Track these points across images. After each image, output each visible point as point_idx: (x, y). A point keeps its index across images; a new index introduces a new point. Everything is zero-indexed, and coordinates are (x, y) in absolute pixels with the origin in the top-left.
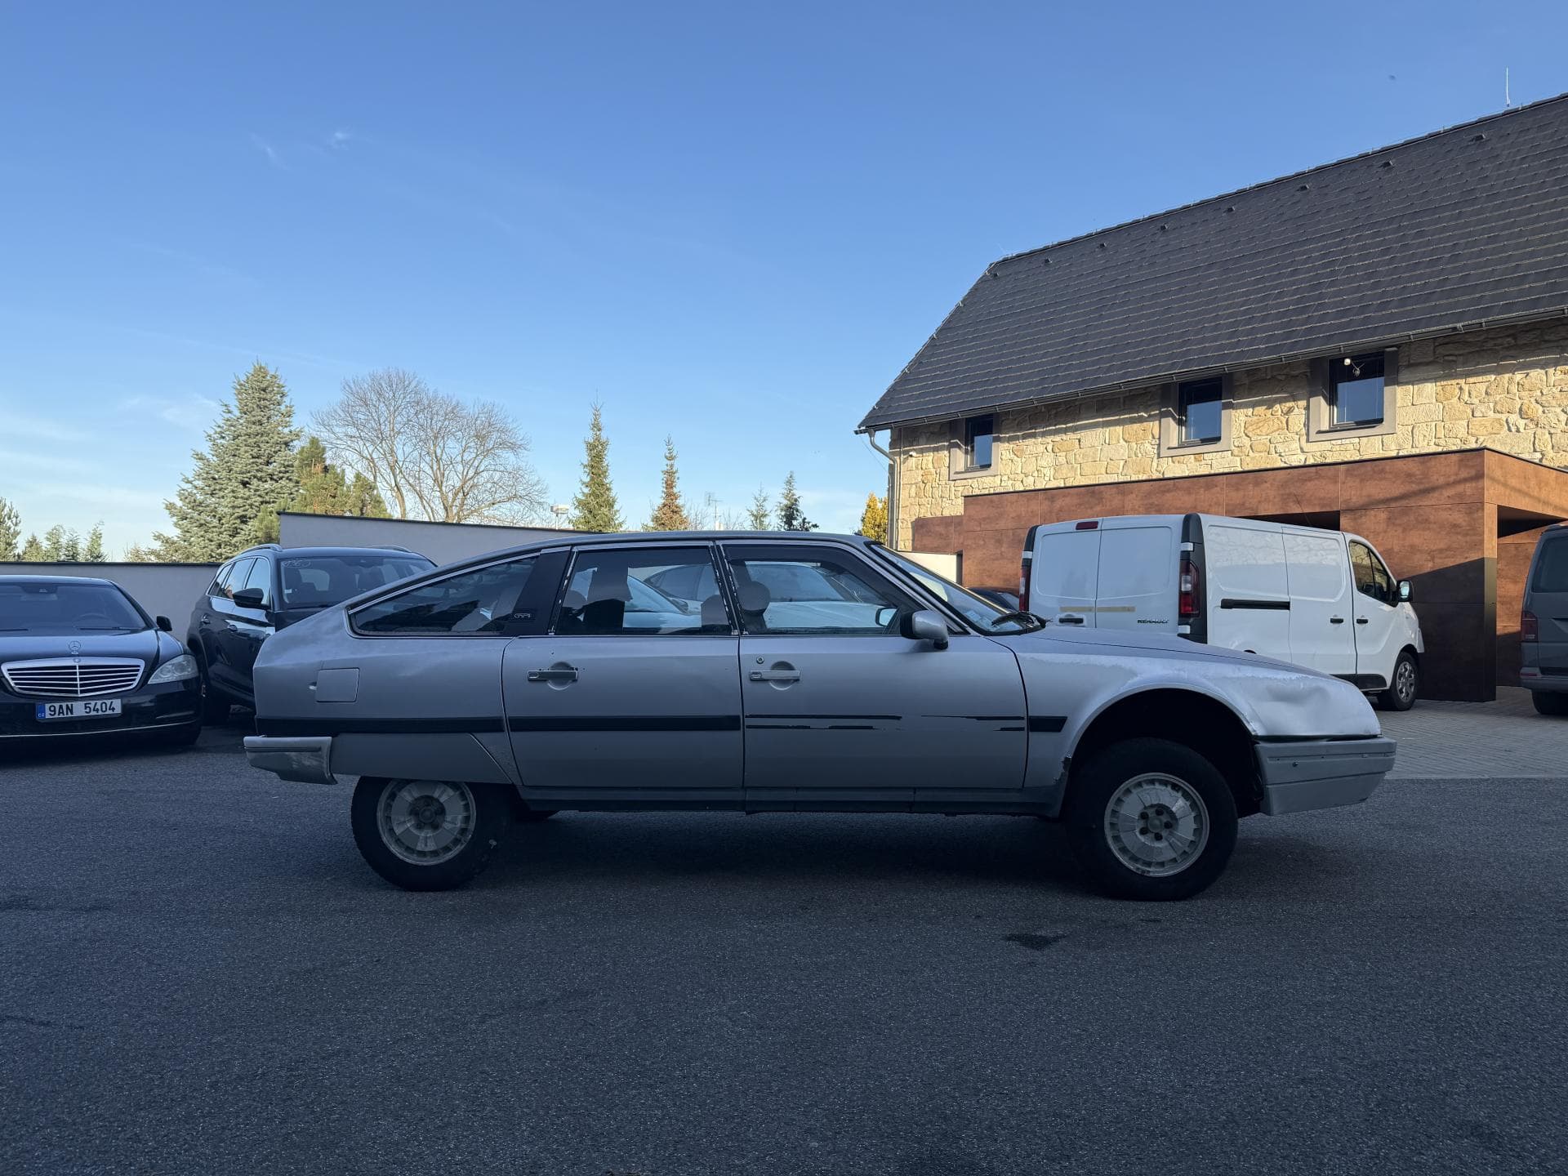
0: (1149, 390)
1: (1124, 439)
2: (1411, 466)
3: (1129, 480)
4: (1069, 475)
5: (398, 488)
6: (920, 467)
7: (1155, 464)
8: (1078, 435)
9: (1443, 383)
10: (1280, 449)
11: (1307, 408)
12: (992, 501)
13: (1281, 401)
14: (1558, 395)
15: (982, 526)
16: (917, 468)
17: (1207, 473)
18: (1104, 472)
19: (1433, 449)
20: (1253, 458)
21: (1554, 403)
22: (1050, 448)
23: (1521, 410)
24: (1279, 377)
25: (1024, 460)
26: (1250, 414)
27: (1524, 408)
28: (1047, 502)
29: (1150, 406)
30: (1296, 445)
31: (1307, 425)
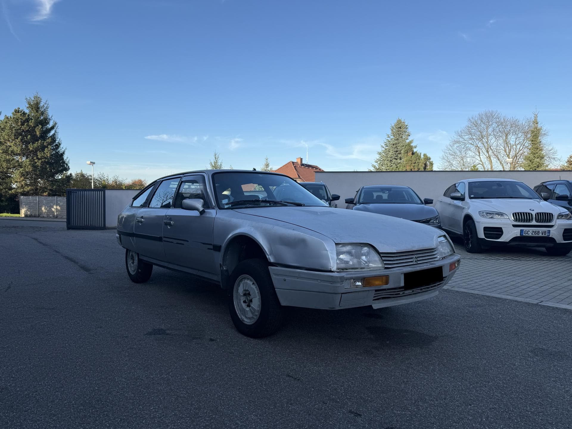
5: (489, 157)
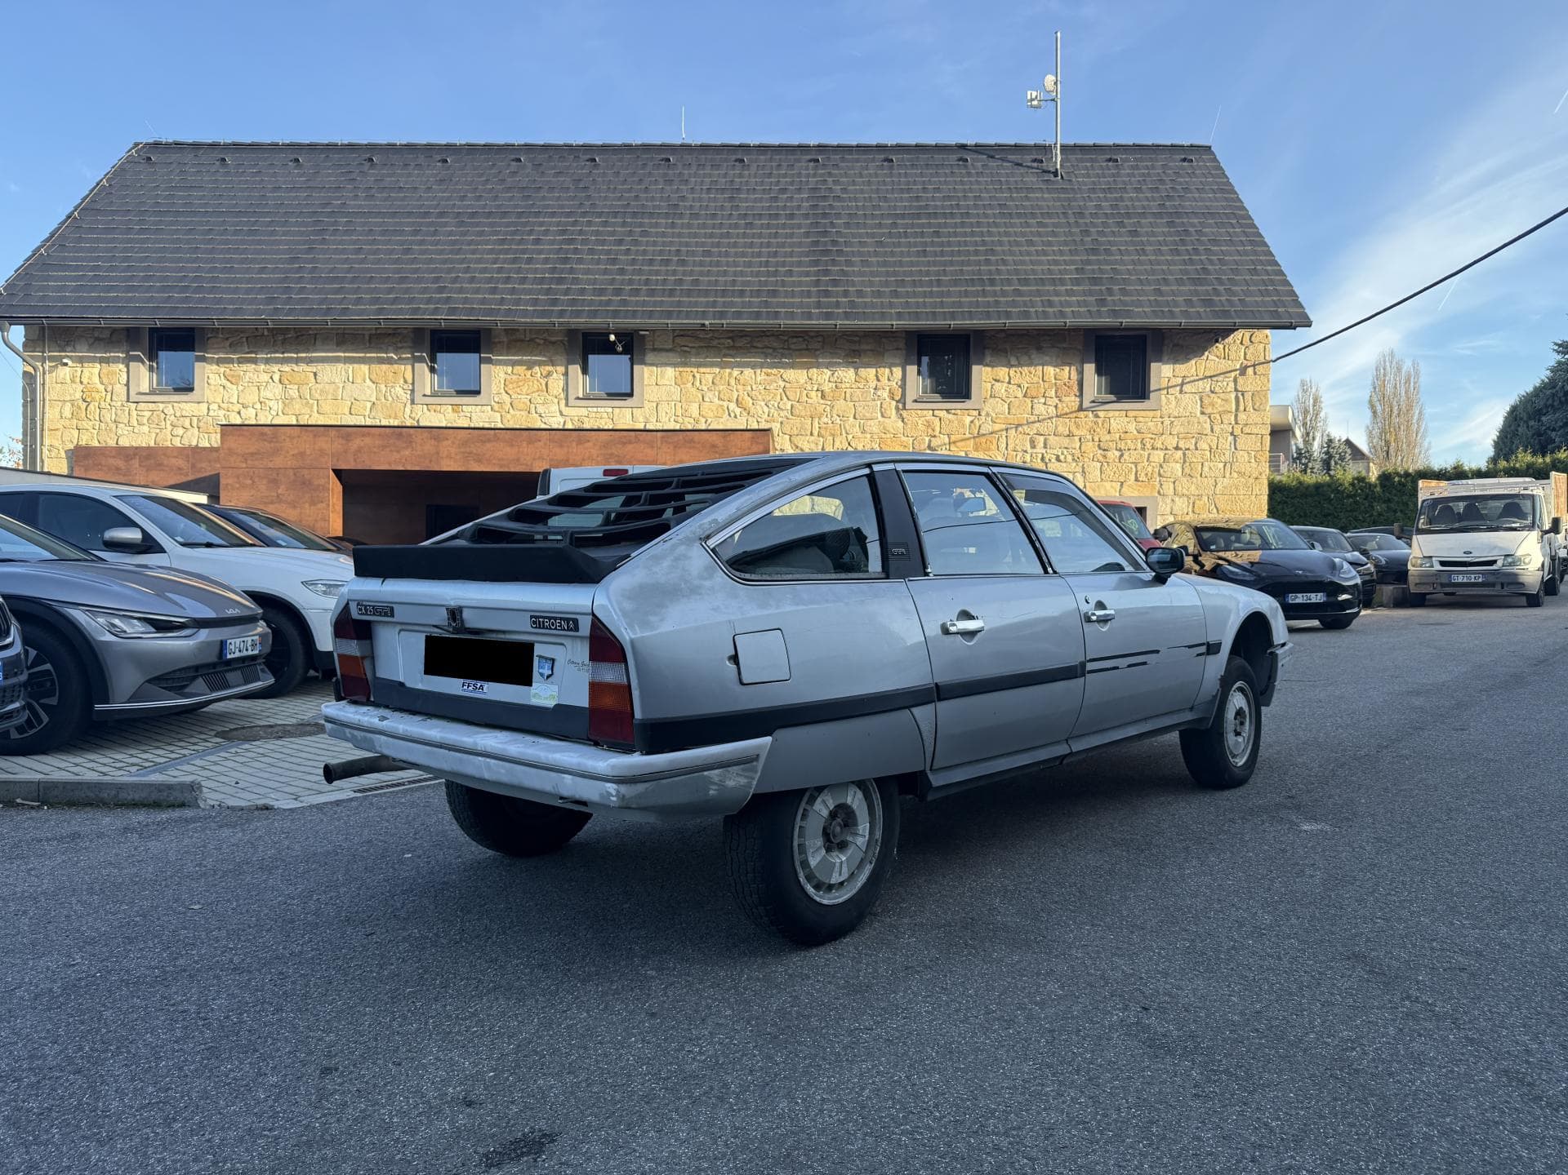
0: (399, 331)
1: (371, 380)
2: (714, 437)
3: (378, 424)
4: (303, 412)
6: (78, 380)
7: (408, 410)
8: (312, 368)
9: (681, 369)
10: (541, 409)
11: (566, 374)
12: (263, 434)
13: (540, 364)
14: (763, 391)
15: (249, 462)
16: (73, 381)
17: (466, 426)
18: (347, 413)
19: (672, 426)
20: (513, 416)
21: (760, 397)
22: (276, 377)
23: (737, 400)
24: (538, 341)
25: (240, 388)
26: (510, 372)
27: (740, 399)
28: (341, 441)
29: (401, 348)
30: (555, 408)
31: (566, 389)
